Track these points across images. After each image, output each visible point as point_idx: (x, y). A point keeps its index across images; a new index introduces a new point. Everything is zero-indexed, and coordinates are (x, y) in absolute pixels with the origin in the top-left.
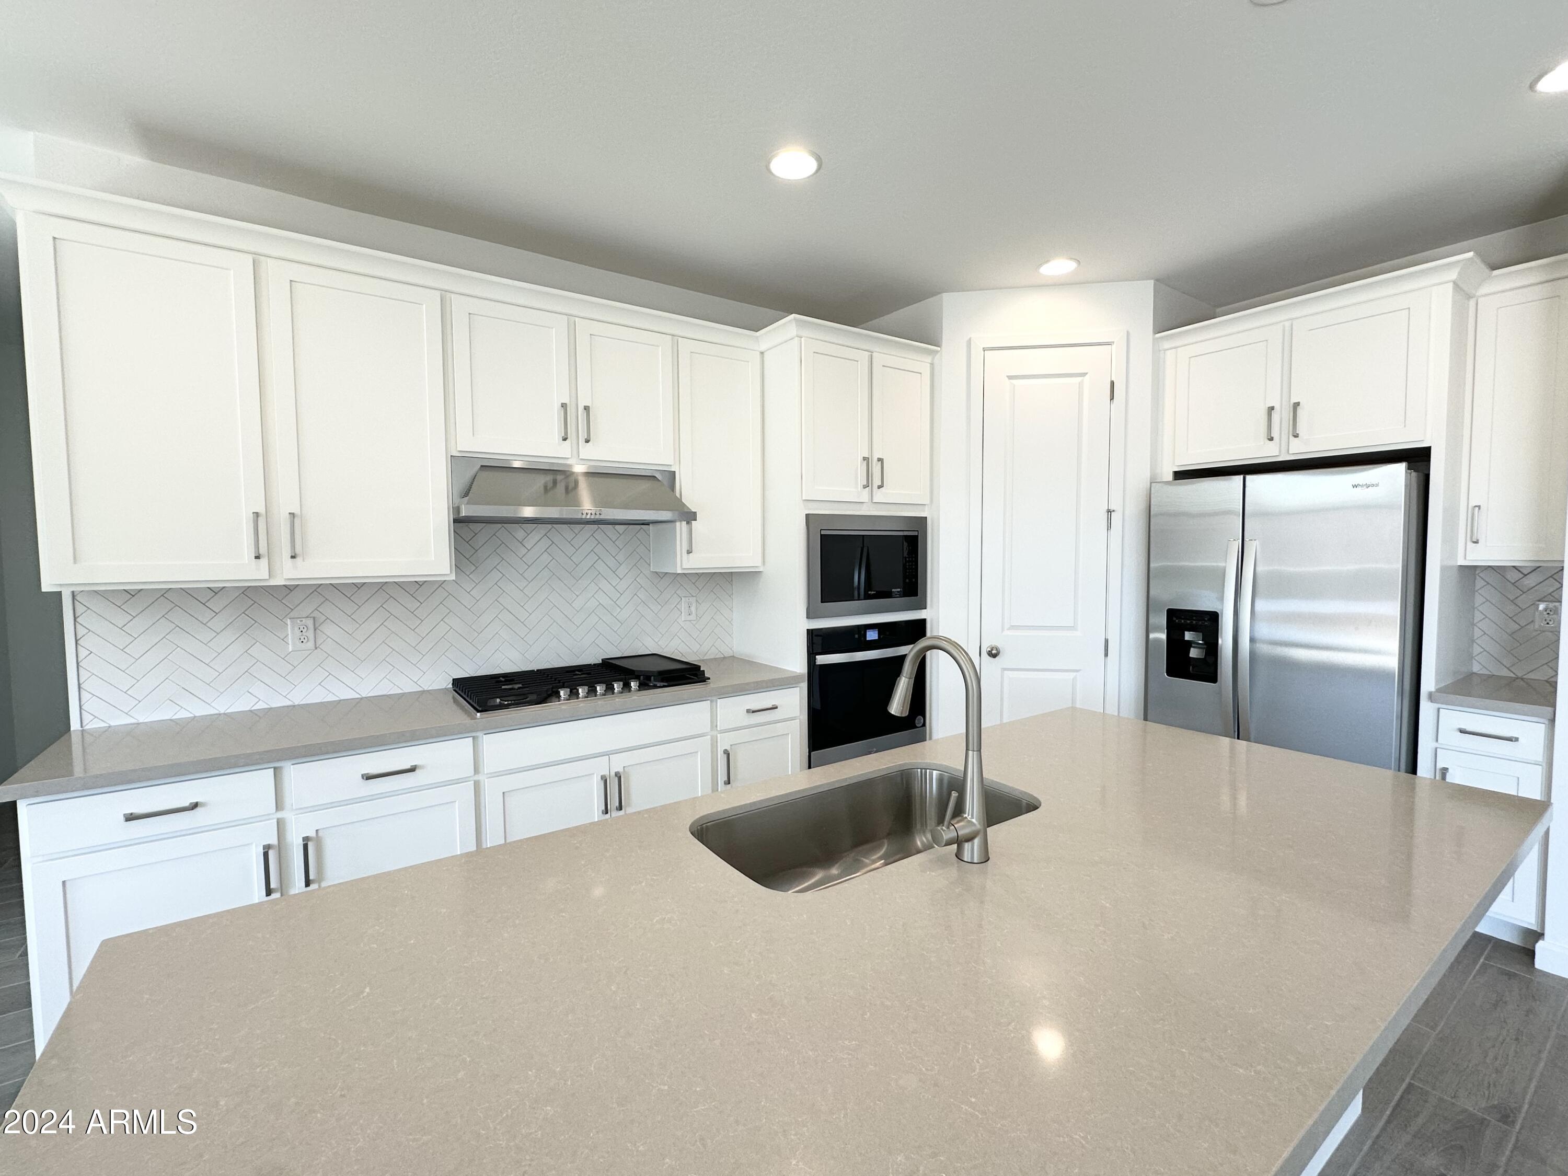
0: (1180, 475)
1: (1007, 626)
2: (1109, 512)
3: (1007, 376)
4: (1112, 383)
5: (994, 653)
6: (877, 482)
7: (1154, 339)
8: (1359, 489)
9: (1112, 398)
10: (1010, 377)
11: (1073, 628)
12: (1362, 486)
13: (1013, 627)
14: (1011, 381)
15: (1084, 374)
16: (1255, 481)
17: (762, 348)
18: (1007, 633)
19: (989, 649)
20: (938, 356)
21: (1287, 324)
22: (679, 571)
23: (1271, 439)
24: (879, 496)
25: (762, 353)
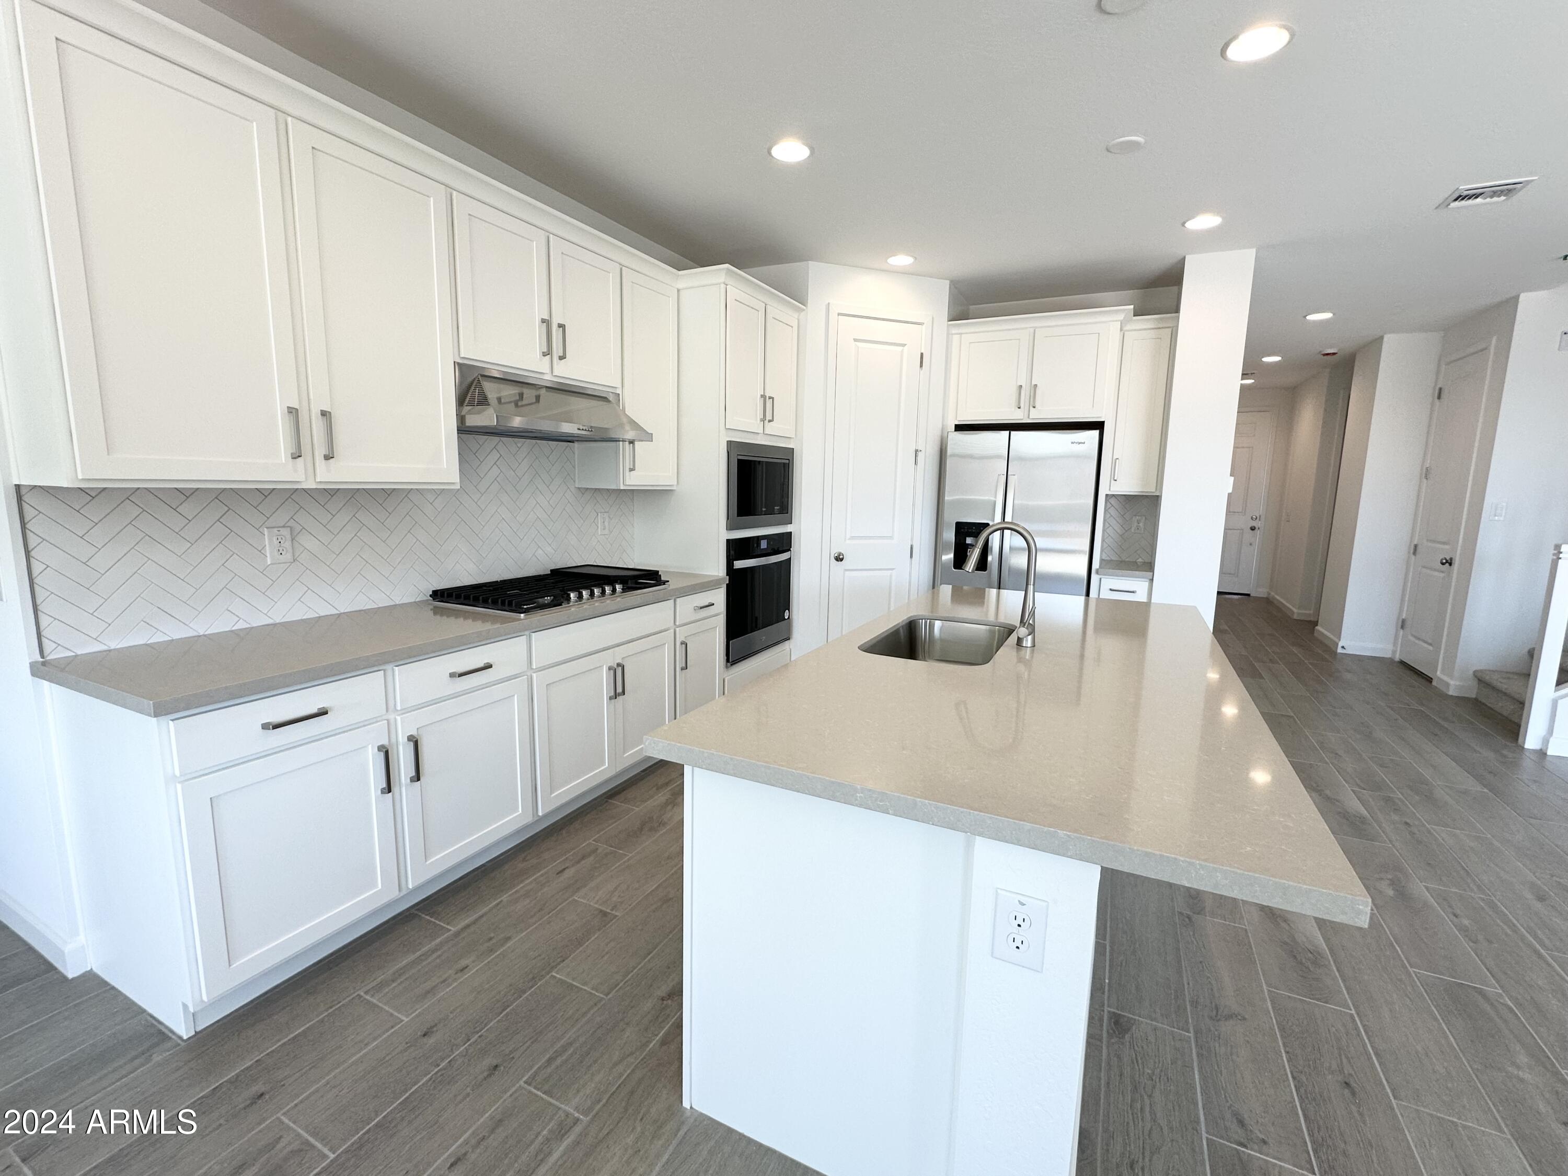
0: (959, 428)
1: (848, 536)
2: (916, 451)
3: (854, 339)
4: (922, 354)
5: (839, 559)
6: (769, 417)
7: (948, 326)
8: (1075, 444)
9: (921, 366)
10: (855, 340)
11: (891, 538)
12: (1077, 443)
13: (852, 538)
14: (857, 343)
15: (904, 345)
16: (1016, 435)
17: (680, 286)
18: (848, 542)
19: (836, 555)
20: (803, 314)
21: (1032, 330)
22: (622, 488)
23: (1019, 408)
24: (771, 428)
25: (678, 291)
